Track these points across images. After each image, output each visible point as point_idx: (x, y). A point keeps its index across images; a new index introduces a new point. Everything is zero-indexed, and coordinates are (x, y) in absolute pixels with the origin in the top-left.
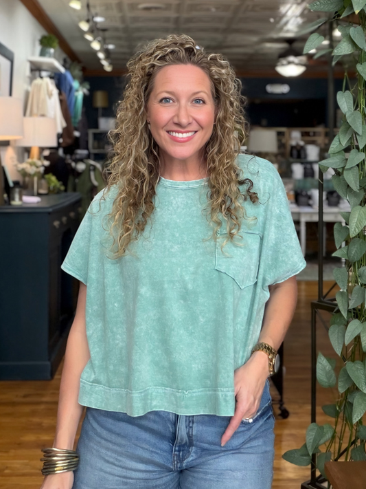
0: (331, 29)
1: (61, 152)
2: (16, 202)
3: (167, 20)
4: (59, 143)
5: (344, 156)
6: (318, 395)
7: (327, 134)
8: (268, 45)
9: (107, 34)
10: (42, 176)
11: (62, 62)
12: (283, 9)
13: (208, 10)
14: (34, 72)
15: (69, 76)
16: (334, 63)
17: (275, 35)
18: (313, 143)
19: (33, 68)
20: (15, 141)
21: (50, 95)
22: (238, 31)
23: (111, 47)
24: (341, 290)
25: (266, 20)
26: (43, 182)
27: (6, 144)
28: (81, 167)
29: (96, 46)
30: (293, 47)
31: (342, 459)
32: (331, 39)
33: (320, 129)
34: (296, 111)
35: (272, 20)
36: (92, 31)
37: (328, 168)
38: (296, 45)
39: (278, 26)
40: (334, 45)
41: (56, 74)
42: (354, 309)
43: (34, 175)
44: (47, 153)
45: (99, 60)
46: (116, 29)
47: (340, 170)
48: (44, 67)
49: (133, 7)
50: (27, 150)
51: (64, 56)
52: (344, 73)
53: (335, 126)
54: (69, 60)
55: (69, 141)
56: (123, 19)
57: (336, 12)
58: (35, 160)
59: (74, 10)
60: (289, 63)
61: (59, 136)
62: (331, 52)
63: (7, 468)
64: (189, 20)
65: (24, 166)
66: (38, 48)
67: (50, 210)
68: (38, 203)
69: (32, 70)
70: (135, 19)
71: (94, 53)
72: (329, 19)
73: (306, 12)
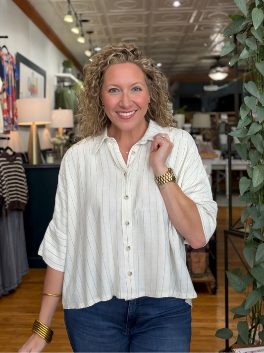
8: (204, 61)
11: (76, 76)
12: (212, 38)
13: (164, 40)
14: (59, 83)
17: (208, 55)
20: (49, 124)
22: (184, 53)
25: (202, 45)
27: (43, 127)
30: (219, 62)
34: (223, 102)
35: (205, 45)
38: (221, 61)
39: (210, 48)
43: (60, 145)
48: (66, 80)
50: (57, 130)
51: (78, 72)
54: (81, 75)
58: (61, 135)
59: (82, 44)
60: (217, 71)
64: (154, 47)
65: (54, 139)
66: (62, 68)
69: (58, 81)
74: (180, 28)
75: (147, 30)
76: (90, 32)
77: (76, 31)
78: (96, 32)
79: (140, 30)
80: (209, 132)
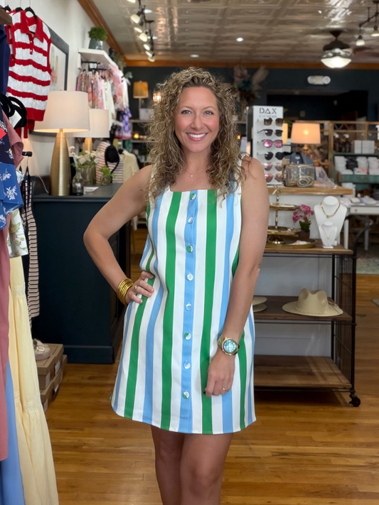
3: (214, 12)
7: (370, 127)
8: (313, 36)
14: (84, 64)
17: (321, 27)
18: (358, 137)
19: (83, 60)
22: (284, 23)
25: (315, 12)
29: (144, 38)
30: (337, 40)
33: (362, 122)
35: (320, 12)
36: (141, 24)
38: (341, 37)
39: (327, 18)
45: (145, 50)
48: (93, 59)
60: (335, 55)
64: (237, 12)
66: (88, 40)
69: (82, 62)
71: (141, 44)
80: (316, 151)
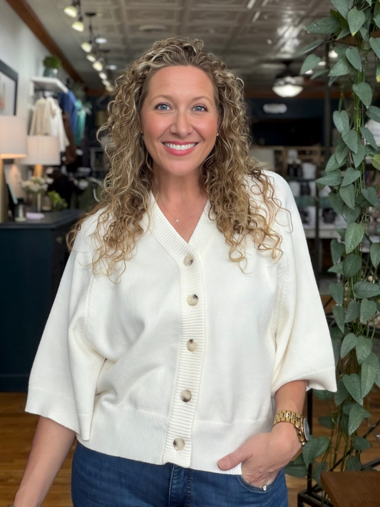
0: (328, 50)
1: (64, 170)
2: (21, 218)
4: (62, 162)
5: (340, 174)
6: (314, 407)
7: (323, 153)
8: (266, 66)
9: (109, 55)
10: (45, 194)
11: (65, 82)
12: (280, 31)
13: (207, 32)
14: (37, 92)
15: (72, 96)
16: (330, 84)
17: (272, 57)
18: (309, 161)
19: (37, 88)
20: (20, 159)
21: (53, 114)
22: (236, 52)
23: (113, 68)
24: (337, 305)
25: (264, 42)
26: (47, 199)
27: (9, 162)
28: (83, 184)
29: (98, 66)
30: (290, 68)
31: (337, 470)
32: (328, 60)
33: (316, 148)
35: (269, 42)
36: (94, 52)
37: (325, 186)
38: (293, 66)
39: (276, 48)
40: (331, 66)
41: (59, 94)
42: (350, 323)
43: (38, 192)
44: (50, 171)
45: (101, 80)
46: (118, 51)
47: (336, 188)
48: (48, 87)
49: (134, 28)
50: (31, 168)
51: (67, 76)
52: (340, 93)
53: (331, 145)
54: (72, 81)
55: (72, 159)
56: (124, 41)
57: (333, 34)
58: (39, 177)
59: (77, 32)
60: (286, 83)
61: (62, 154)
62: (328, 73)
63: (11, 477)
65: (28, 183)
66: (42, 69)
67: (54, 226)
68: (42, 219)
69: (36, 90)
70: (137, 41)
71: (96, 73)
72: (326, 40)
73: (303, 34)
74: (232, 15)
75: (181, 15)
76: (91, 15)
77: (71, 12)
78: (99, 15)
79: (170, 14)
